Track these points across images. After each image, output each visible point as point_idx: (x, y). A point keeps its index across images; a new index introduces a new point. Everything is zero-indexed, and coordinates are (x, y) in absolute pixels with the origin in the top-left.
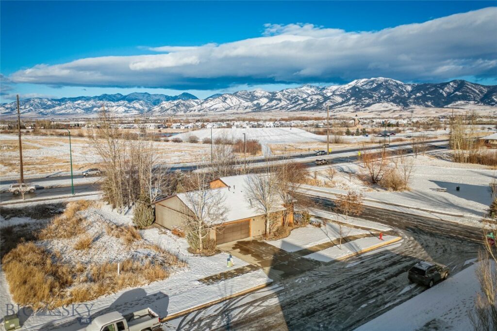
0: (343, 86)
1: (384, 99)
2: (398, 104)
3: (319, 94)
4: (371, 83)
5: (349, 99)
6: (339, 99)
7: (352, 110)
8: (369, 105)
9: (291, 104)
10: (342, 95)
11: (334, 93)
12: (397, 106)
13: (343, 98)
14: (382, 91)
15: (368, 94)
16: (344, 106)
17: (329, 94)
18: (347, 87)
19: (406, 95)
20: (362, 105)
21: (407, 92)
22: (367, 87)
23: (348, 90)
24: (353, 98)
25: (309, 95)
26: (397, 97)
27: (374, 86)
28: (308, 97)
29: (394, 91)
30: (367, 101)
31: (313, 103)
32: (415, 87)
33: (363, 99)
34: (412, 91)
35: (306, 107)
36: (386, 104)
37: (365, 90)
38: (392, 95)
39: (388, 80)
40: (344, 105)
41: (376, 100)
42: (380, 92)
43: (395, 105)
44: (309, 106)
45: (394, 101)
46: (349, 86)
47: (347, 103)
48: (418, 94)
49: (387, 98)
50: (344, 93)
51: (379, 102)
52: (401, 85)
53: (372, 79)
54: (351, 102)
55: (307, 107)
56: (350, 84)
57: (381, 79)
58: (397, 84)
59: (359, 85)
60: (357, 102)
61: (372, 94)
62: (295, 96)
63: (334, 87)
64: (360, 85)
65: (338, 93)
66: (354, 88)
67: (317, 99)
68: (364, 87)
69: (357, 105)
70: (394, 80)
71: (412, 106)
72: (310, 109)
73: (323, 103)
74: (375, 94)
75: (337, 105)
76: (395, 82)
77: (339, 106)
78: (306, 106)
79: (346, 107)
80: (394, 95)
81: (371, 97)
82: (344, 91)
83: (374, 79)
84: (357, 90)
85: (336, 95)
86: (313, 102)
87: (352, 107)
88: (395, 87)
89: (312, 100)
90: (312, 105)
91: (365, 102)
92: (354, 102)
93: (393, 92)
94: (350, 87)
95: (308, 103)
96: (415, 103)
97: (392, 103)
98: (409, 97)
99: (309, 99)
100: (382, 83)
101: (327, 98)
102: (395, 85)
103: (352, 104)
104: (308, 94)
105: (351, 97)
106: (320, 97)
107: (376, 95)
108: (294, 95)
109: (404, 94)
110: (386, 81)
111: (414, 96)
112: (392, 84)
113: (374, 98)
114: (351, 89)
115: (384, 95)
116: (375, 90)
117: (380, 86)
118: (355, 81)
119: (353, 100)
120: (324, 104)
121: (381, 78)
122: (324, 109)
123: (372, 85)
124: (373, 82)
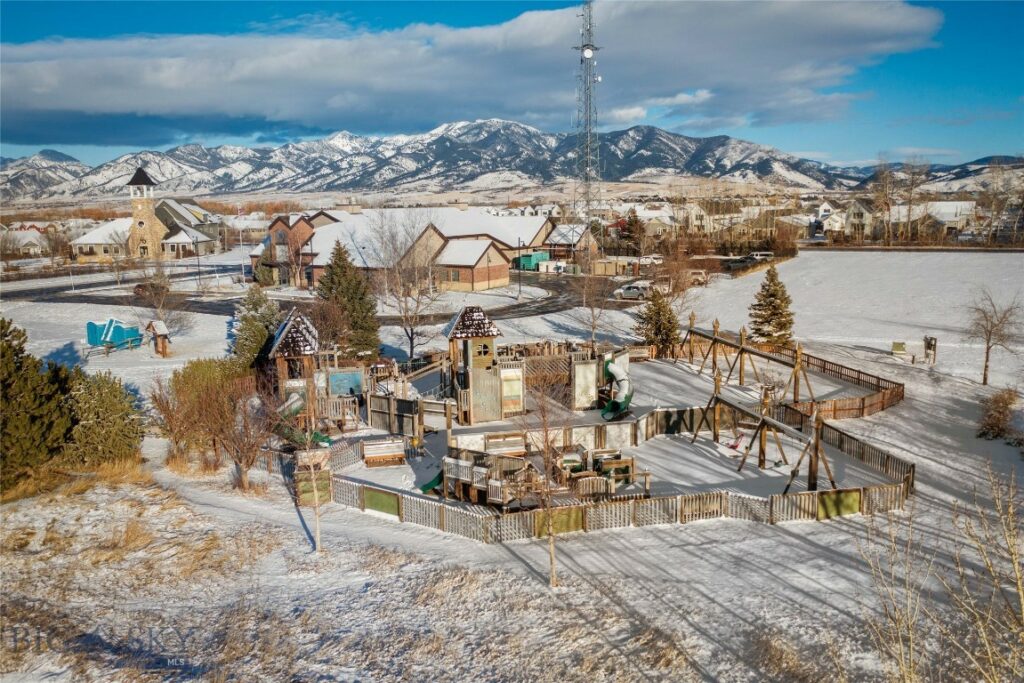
0: (419, 137)
1: (504, 163)
2: (532, 174)
3: (369, 154)
4: (476, 131)
5: (432, 164)
6: (410, 165)
7: (437, 189)
8: (473, 177)
9: (304, 176)
10: (415, 156)
11: (399, 151)
12: (530, 178)
13: (418, 161)
14: (498, 148)
15: (471, 153)
16: (420, 179)
17: (389, 154)
18: (426, 138)
19: (547, 156)
20: (459, 176)
21: (549, 149)
22: (469, 139)
23: (429, 144)
24: (438, 163)
25: (346, 155)
26: (529, 160)
27: (482, 137)
28: (342, 160)
29: (522, 147)
30: (469, 169)
31: (354, 174)
32: (563, 141)
33: (461, 163)
34: (557, 149)
35: (336, 184)
36: (507, 175)
37: (465, 145)
38: (519, 155)
39: (510, 126)
40: (421, 176)
41: (487, 165)
42: (495, 151)
43: (526, 176)
44: (343, 180)
45: (523, 168)
46: (432, 135)
47: (425, 172)
48: (571, 155)
49: (510, 163)
50: (422, 150)
51: (493, 171)
52: (536, 136)
53: (479, 121)
54: (434, 170)
55: (339, 182)
56: (433, 132)
57: (496, 122)
58: (528, 132)
59: (453, 134)
60: (449, 171)
61: (479, 153)
62: (315, 159)
63: (402, 139)
64: (455, 135)
65: (409, 151)
66: (442, 140)
67: (364, 165)
68: (461, 138)
69: (447, 177)
70: (522, 126)
71: (560, 179)
72: (345, 187)
73: (373, 172)
74: (485, 153)
75: (405, 176)
76: (524, 129)
77: (410, 179)
78: (337, 180)
79: (424, 182)
80: (524, 156)
81: (476, 160)
82: (421, 147)
83: (483, 121)
84: (448, 144)
85: (402, 154)
86: (353, 171)
87: (437, 180)
88: (525, 140)
89: (351, 166)
90: (350, 178)
91: (463, 171)
92: (442, 170)
93: (521, 149)
94: (434, 138)
95: (342, 173)
96: (564, 173)
97: (519, 173)
98: (553, 161)
99: (344, 165)
100: (499, 130)
101: (382, 163)
102: (524, 136)
103: (438, 175)
104: (345, 153)
105: (436, 160)
106: (367, 160)
107: (486, 156)
108: (313, 155)
109: (543, 154)
110: (506, 127)
111: (562, 158)
112: (518, 133)
113: (483, 162)
114: (434, 142)
115: (501, 155)
116: (485, 144)
117: (494, 136)
118: (445, 126)
119: (438, 167)
120: (377, 176)
121: (495, 120)
122: (375, 187)
123: (478, 134)
124: (480, 127)
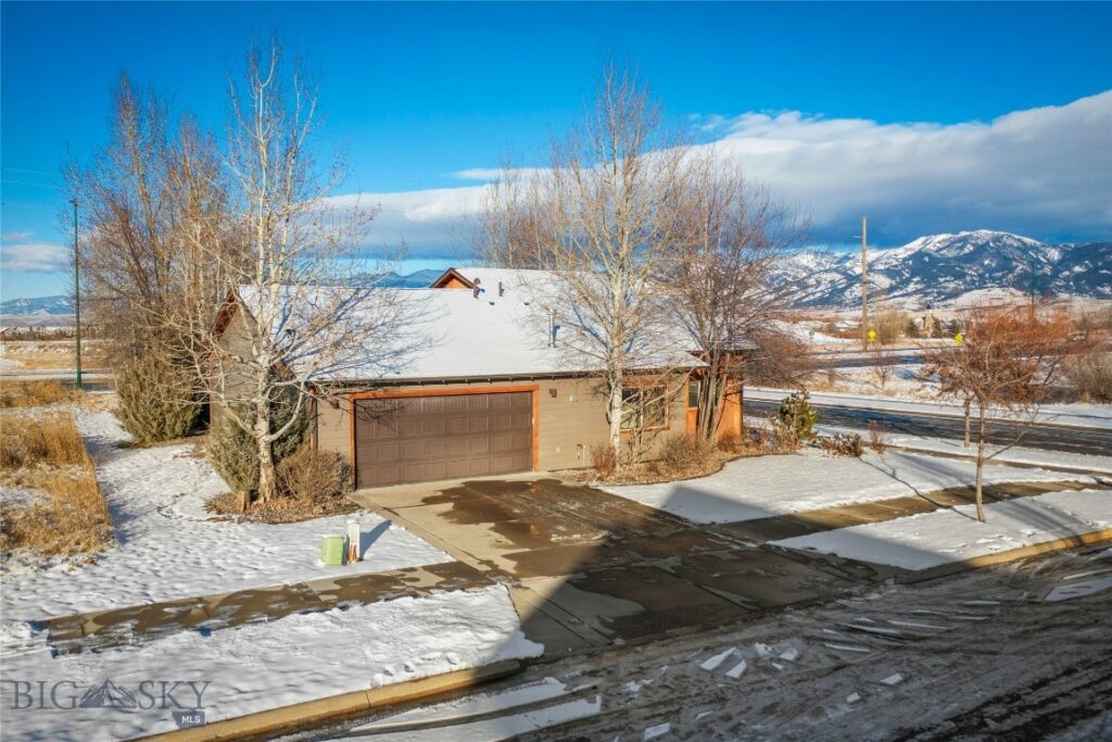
0: (892, 252)
1: (993, 279)
2: (1029, 291)
3: (836, 270)
4: (959, 245)
5: (908, 281)
6: (884, 282)
7: (916, 307)
8: (955, 294)
9: (771, 293)
10: (889, 273)
11: (870, 268)
12: (1025, 295)
13: (893, 278)
14: (986, 262)
15: (954, 268)
16: (895, 297)
17: (858, 270)
18: (902, 252)
19: (1048, 270)
20: (939, 294)
21: (1050, 263)
22: (951, 254)
23: (905, 259)
24: (915, 279)
25: (811, 273)
26: (1024, 276)
27: (966, 251)
28: (809, 277)
29: (1015, 260)
30: (952, 285)
31: (822, 291)
32: (1069, 252)
33: (942, 280)
34: (1061, 262)
35: (804, 300)
36: (997, 292)
37: (947, 260)
38: (1012, 270)
39: (1002, 237)
40: (896, 294)
41: (973, 282)
42: (983, 265)
43: (1020, 293)
44: (812, 297)
45: (1018, 284)
46: (907, 250)
47: (901, 289)
48: (1077, 269)
49: (1000, 279)
50: (896, 266)
51: (979, 288)
52: (1033, 248)
53: (963, 234)
54: (911, 287)
55: (807, 299)
56: (908, 246)
57: (985, 234)
58: (1025, 244)
59: (931, 247)
60: (928, 287)
61: (962, 268)
62: (780, 276)
63: (872, 255)
64: (934, 249)
65: (881, 267)
66: (919, 255)
67: (832, 282)
68: (942, 252)
69: (926, 295)
70: (1017, 237)
71: (1064, 296)
72: (815, 303)
73: (844, 289)
74: (971, 268)
75: (878, 293)
76: (1019, 240)
77: (883, 297)
78: (804, 297)
79: (901, 299)
80: (1018, 270)
81: (960, 276)
82: (895, 263)
83: (968, 233)
84: (927, 259)
85: (874, 271)
86: (822, 288)
87: (914, 298)
88: (1019, 253)
89: (819, 283)
90: (818, 295)
91: (945, 288)
92: (919, 286)
93: (1014, 264)
94: (910, 253)
95: (810, 290)
96: (1067, 289)
97: (1012, 290)
98: (1055, 275)
99: (812, 281)
100: (988, 243)
101: (853, 280)
102: (1018, 248)
103: (915, 292)
104: (811, 270)
105: (913, 276)
106: (837, 277)
107: (972, 272)
108: (776, 272)
109: (1042, 268)
110: (997, 239)
111: (1067, 273)
112: (1011, 246)
113: (968, 278)
114: (911, 257)
115: (988, 269)
116: (970, 259)
117: (981, 249)
118: (922, 239)
119: (916, 283)
120: (847, 293)
121: (984, 231)
122: (846, 305)
123: (962, 248)
124: (965, 240)
